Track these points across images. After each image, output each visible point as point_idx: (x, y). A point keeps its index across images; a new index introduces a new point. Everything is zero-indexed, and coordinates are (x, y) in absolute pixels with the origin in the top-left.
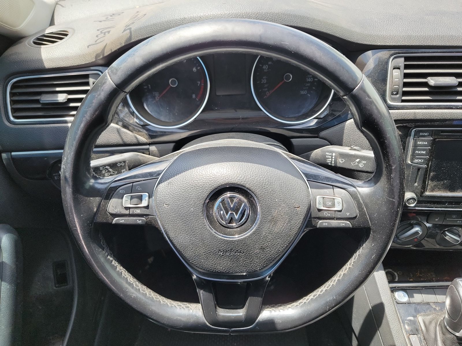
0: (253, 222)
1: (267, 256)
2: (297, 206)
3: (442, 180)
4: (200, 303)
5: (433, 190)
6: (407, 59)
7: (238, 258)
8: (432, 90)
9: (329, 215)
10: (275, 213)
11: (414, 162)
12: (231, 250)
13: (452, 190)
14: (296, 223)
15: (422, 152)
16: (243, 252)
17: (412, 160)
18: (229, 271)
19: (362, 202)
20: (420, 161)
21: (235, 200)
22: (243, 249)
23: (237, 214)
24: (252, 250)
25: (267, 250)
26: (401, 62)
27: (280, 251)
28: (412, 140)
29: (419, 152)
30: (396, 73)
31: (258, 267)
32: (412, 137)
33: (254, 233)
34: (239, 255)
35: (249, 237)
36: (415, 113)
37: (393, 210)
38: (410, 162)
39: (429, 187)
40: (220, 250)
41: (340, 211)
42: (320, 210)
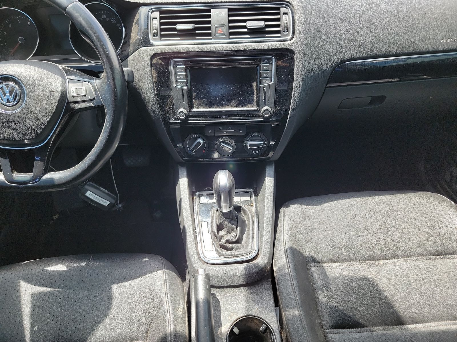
0: (23, 101)
1: (36, 126)
2: (53, 90)
3: (202, 99)
4: (2, 172)
5: (198, 108)
6: (161, 12)
7: (16, 128)
8: (179, 33)
9: (80, 99)
10: (37, 95)
11: (178, 85)
12: (11, 121)
13: (211, 106)
14: (53, 102)
15: (181, 77)
16: (19, 123)
17: (176, 83)
18: (13, 139)
19: (97, 88)
20: (181, 84)
21: (10, 86)
22: (18, 121)
23: (11, 96)
24: (25, 121)
25: (35, 121)
26: (157, 14)
27: (45, 123)
28: (173, 68)
29: (179, 77)
30: (155, 21)
31: (33, 135)
32: (172, 66)
33: (24, 108)
34: (17, 125)
35: (21, 111)
36: (168, 48)
37: (111, 90)
38: (175, 86)
39: (195, 105)
40: (3, 122)
41: (85, 96)
42: (73, 97)
